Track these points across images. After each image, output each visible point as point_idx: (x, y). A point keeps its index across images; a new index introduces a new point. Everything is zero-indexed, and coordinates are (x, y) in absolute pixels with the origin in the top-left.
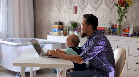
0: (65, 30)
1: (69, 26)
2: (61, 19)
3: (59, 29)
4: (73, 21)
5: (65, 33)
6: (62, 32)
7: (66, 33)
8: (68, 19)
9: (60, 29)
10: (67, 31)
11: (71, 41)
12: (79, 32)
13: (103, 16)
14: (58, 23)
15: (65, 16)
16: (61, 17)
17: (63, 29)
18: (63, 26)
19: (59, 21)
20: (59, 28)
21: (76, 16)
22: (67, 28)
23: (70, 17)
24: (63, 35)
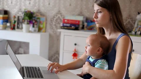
0: (13, 22)
1: (18, 17)
2: (7, 6)
3: (4, 21)
4: (26, 10)
5: (12, 26)
6: (8, 24)
7: (14, 25)
8: (17, 7)
9: (6, 21)
10: (16, 24)
11: (99, 46)
12: (35, 26)
13: (70, 5)
14: (3, 12)
15: (12, 3)
16: (5, 3)
17: (9, 20)
18: (8, 16)
19: (3, 9)
20: (4, 18)
21: (30, 3)
22: (16, 19)
23: (20, 4)
24: (10, 29)
